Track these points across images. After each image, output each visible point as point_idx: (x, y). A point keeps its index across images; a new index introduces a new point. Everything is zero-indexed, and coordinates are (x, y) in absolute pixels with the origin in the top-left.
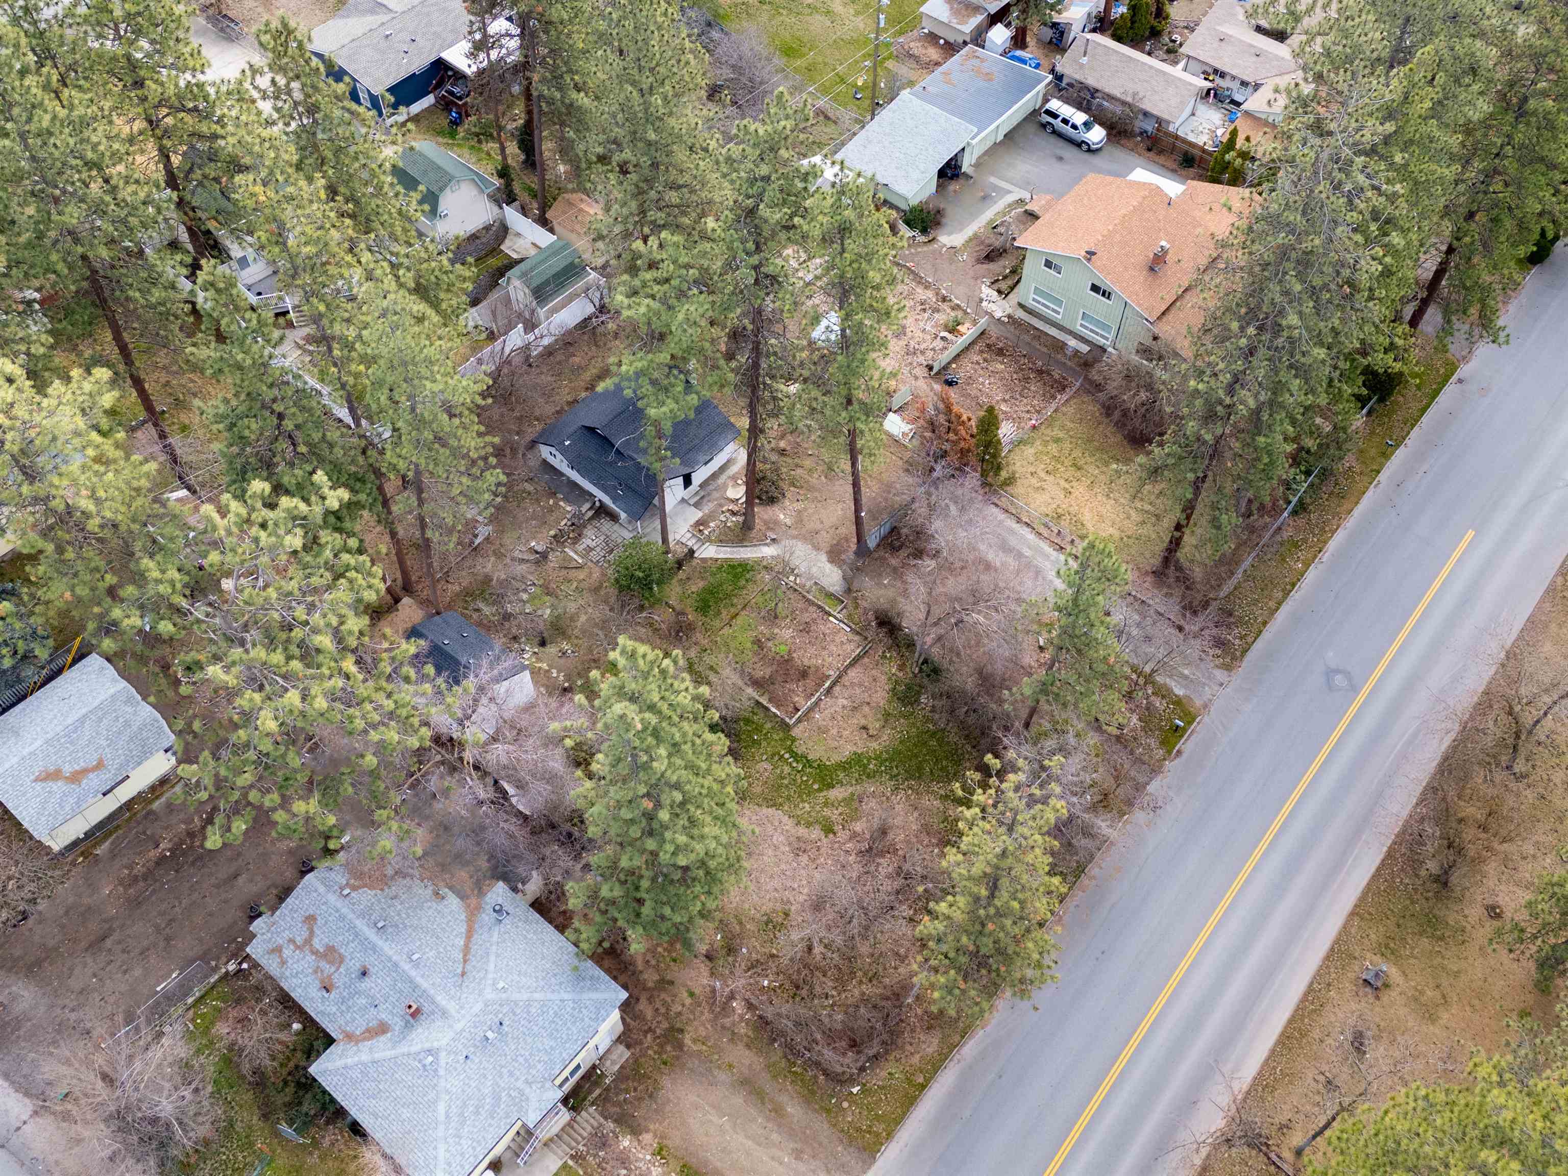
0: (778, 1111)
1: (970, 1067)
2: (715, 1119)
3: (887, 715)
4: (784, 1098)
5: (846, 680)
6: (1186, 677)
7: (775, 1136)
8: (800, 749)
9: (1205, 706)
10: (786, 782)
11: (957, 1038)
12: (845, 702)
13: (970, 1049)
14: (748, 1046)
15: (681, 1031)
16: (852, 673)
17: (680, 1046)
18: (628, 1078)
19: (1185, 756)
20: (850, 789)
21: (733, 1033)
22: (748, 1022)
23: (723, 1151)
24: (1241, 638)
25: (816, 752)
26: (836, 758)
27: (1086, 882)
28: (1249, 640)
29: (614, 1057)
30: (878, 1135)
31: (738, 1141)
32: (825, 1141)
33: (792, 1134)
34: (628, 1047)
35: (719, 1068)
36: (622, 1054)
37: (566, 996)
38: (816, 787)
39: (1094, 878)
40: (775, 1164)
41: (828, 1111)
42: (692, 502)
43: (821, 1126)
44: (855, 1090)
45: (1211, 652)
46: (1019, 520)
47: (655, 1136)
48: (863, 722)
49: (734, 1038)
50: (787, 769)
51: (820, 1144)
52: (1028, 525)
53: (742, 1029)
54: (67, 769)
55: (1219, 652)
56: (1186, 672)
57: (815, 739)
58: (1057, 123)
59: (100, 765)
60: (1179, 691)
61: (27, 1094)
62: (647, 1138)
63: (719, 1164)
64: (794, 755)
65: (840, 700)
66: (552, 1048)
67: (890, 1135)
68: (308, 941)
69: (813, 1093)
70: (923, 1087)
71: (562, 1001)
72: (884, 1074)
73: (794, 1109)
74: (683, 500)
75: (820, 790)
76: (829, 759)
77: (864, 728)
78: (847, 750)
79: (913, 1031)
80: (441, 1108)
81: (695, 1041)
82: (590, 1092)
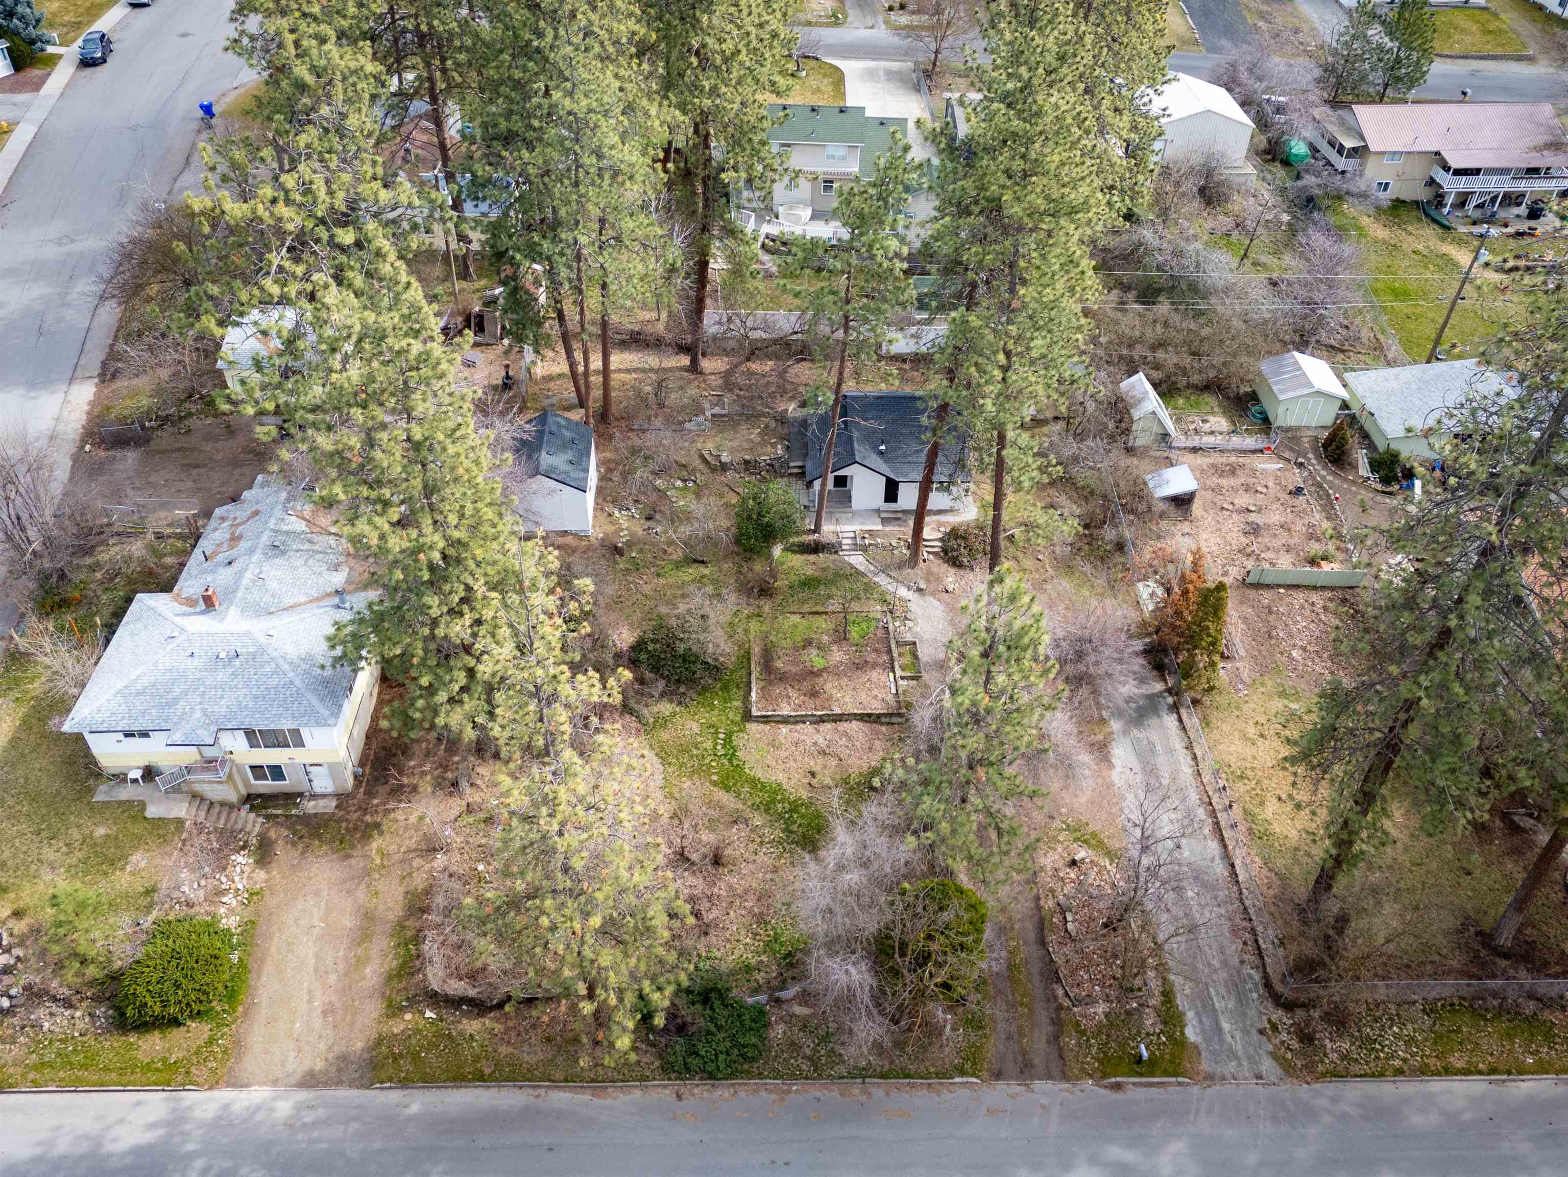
0: (359, 962)
1: (538, 1112)
2: (316, 917)
3: (845, 782)
4: (376, 959)
5: (844, 726)
6: (1219, 1030)
7: (333, 978)
8: (739, 740)
9: (1210, 1078)
10: (695, 752)
11: (559, 1075)
12: (821, 740)
13: (560, 1098)
14: (406, 893)
15: (381, 833)
16: (855, 725)
17: (366, 842)
18: (308, 825)
19: (1119, 1096)
20: (740, 806)
21: (410, 874)
23: (289, 944)
24: (1344, 1057)
25: (749, 754)
26: (759, 773)
27: (856, 1091)
28: (1355, 1068)
29: (321, 803)
30: (398, 1069)
31: (307, 949)
32: (358, 1025)
33: (345, 989)
34: (337, 806)
35: (368, 886)
36: (328, 807)
37: (298, 682)
38: (715, 778)
39: (869, 1095)
40: (305, 997)
41: (391, 1006)
42: (883, 515)
43: (371, 1010)
44: (428, 1014)
45: (1284, 1036)
46: (1189, 747)
47: (267, 881)
48: (817, 769)
49: (406, 877)
50: (709, 745)
51: (353, 1023)
52: (1195, 758)
53: (420, 879)
55: (1295, 1044)
56: (1226, 1026)
57: (760, 745)
60: (1191, 1033)
62: (261, 875)
63: (273, 950)
64: (728, 741)
65: (820, 735)
66: (246, 707)
68: (238, 525)
69: (399, 979)
70: (481, 1079)
71: (291, 683)
73: (371, 974)
74: (878, 511)
75: (715, 783)
76: (751, 769)
77: (813, 775)
78: (776, 776)
81: (379, 849)
82: (275, 807)
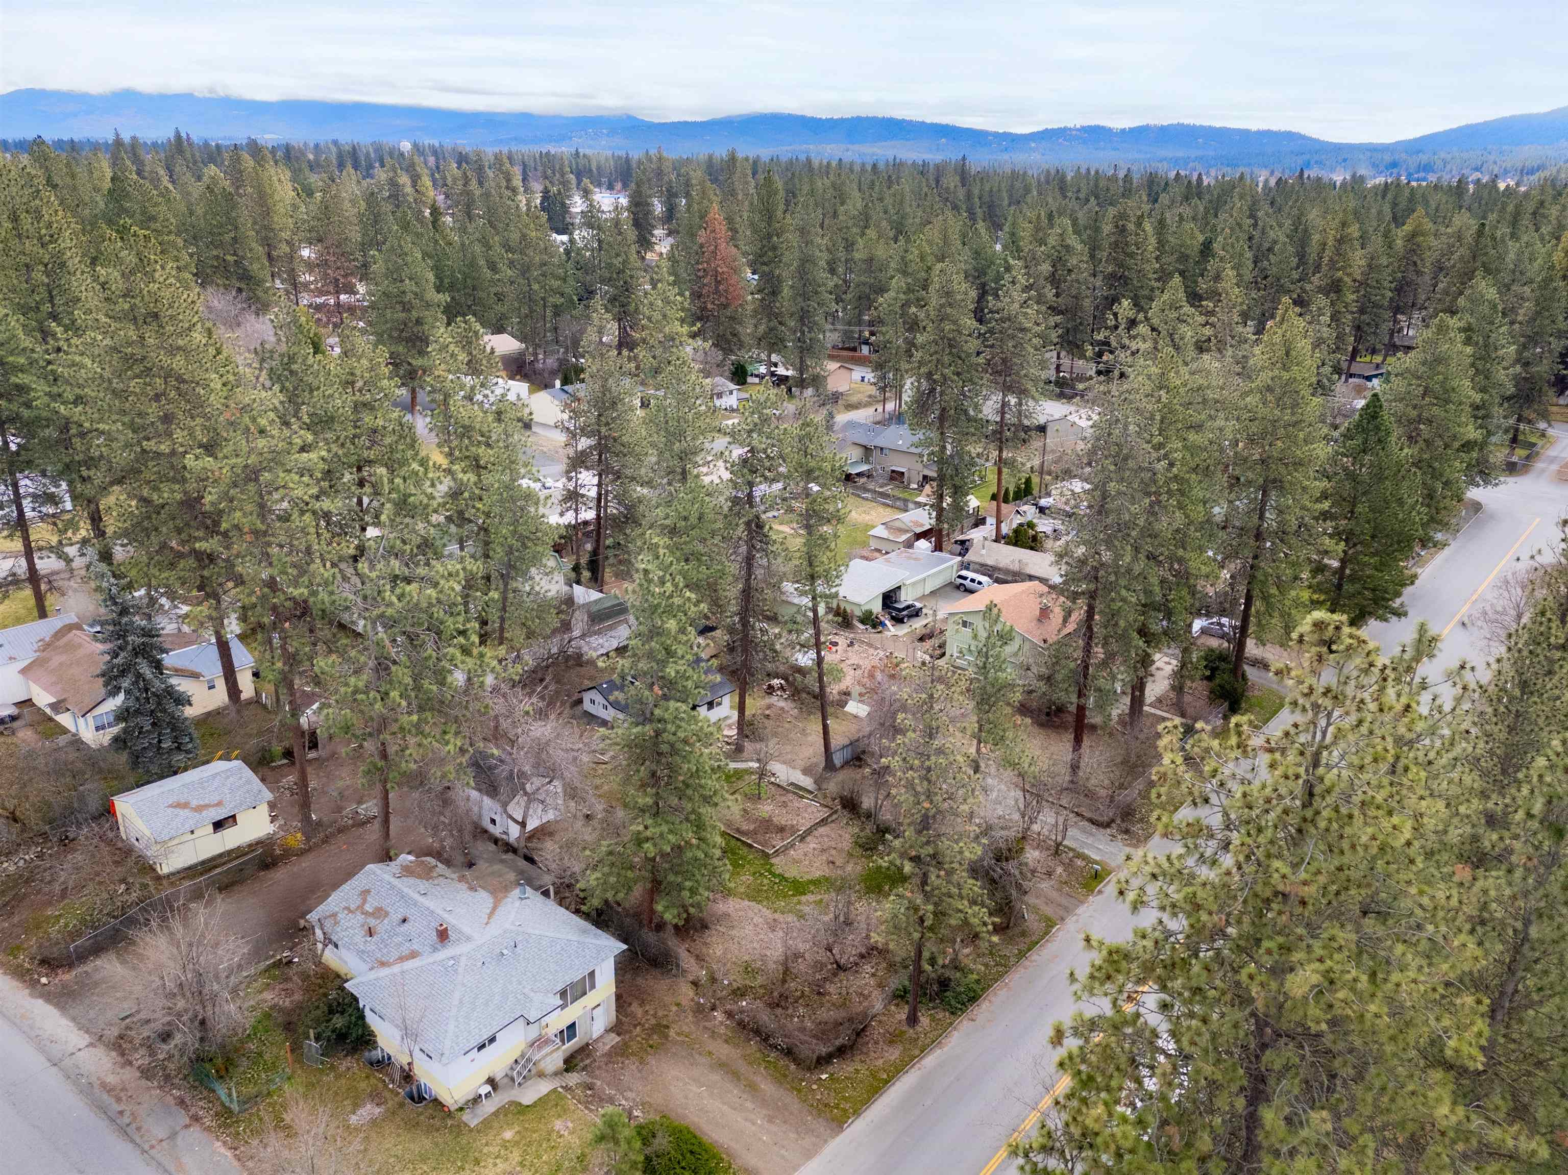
0: (752, 1088)
2: (694, 1089)
3: (850, 855)
4: (758, 1079)
5: (815, 833)
6: (1101, 850)
7: (749, 1105)
8: (778, 871)
9: (1119, 866)
10: (765, 889)
11: (917, 1052)
12: (815, 846)
13: (930, 1061)
14: (726, 1041)
15: (667, 1027)
16: (820, 829)
17: (666, 1037)
18: (617, 1055)
19: (1105, 895)
20: (820, 897)
22: (727, 1026)
23: (700, 1111)
25: (792, 872)
26: (807, 878)
27: (1028, 964)
29: (606, 1040)
30: (845, 1111)
31: (714, 1105)
32: (796, 1112)
33: (764, 1103)
34: (619, 1034)
35: (700, 1054)
36: (613, 1039)
38: (790, 893)
39: (1035, 961)
40: (748, 1124)
41: (799, 1091)
43: (791, 1100)
44: (824, 1077)
45: (1120, 837)
48: (831, 859)
49: (713, 1035)
50: (766, 882)
51: (791, 1114)
53: (722, 1030)
54: (194, 803)
55: (1126, 837)
56: (1100, 847)
57: (790, 865)
58: (967, 583)
59: (219, 804)
60: (1097, 857)
61: (87, 1032)
64: (774, 875)
65: (812, 844)
66: (556, 971)
67: (857, 1113)
68: (361, 907)
69: (785, 1076)
70: (887, 1082)
72: (851, 1069)
73: (767, 1087)
75: (794, 896)
76: (801, 878)
77: (832, 862)
78: (818, 874)
79: (876, 1043)
80: (457, 995)
81: (678, 1034)
